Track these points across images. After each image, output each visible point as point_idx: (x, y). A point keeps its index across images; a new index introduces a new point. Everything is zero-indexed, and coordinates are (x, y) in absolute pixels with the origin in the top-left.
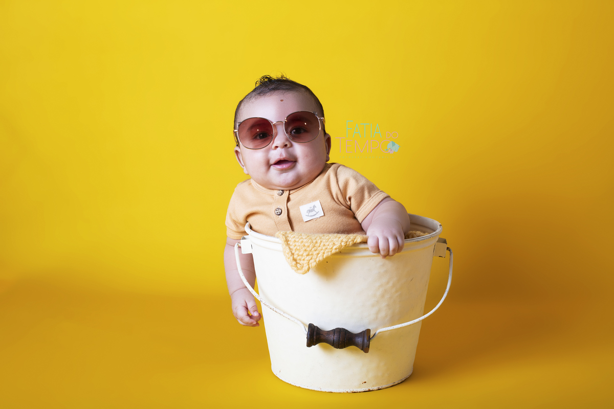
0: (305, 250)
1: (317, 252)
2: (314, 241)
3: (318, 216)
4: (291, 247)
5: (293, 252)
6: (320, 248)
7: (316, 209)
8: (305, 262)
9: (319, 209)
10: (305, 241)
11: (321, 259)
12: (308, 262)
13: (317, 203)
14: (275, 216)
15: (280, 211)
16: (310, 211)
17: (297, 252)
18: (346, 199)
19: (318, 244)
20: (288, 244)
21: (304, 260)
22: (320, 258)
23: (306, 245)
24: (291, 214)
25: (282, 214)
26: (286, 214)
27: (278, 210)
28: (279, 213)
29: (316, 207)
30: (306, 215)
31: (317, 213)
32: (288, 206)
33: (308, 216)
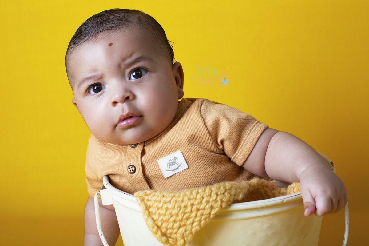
0: (175, 221)
1: (190, 221)
2: (183, 205)
3: (181, 169)
4: (155, 217)
5: (159, 224)
6: (193, 214)
7: (177, 161)
8: (178, 236)
9: (181, 160)
10: (171, 206)
11: (198, 228)
12: (182, 235)
13: (178, 154)
14: (128, 175)
15: (133, 168)
16: (170, 164)
17: (164, 225)
18: (217, 143)
19: (189, 209)
20: (150, 214)
21: (176, 233)
22: (196, 227)
23: (174, 212)
24: (148, 170)
25: (136, 172)
26: (141, 172)
27: (131, 167)
28: (132, 170)
29: (177, 159)
30: (167, 170)
31: (180, 166)
32: (143, 161)
33: (169, 170)
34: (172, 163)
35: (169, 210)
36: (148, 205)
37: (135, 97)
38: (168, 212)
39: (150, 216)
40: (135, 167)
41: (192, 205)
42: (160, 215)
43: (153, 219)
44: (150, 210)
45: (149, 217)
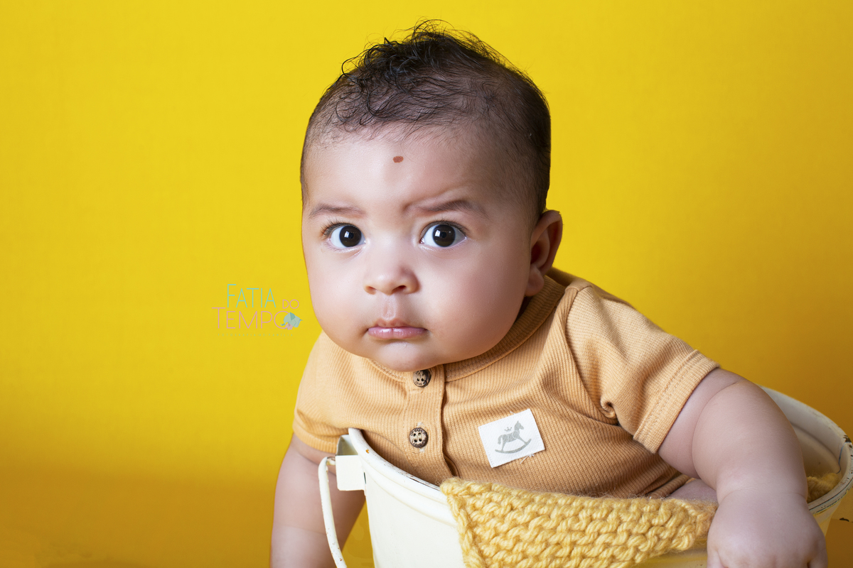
2: (554, 540)
3: (528, 452)
4: (488, 551)
7: (522, 433)
9: (530, 432)
10: (526, 536)
13: (526, 419)
14: (408, 449)
15: (423, 437)
16: (506, 438)
18: (600, 404)
19: (565, 551)
20: (476, 540)
23: (532, 550)
24: (454, 445)
25: (428, 445)
26: (439, 446)
27: (417, 433)
28: (420, 440)
29: (522, 428)
30: (497, 451)
31: (527, 444)
32: (445, 422)
33: (502, 452)
34: (510, 435)
35: (521, 544)
36: (474, 520)
37: (417, 287)
38: (519, 547)
39: (476, 545)
40: (426, 433)
41: (574, 544)
42: (499, 549)
43: (481, 553)
44: (478, 531)
45: (474, 548)
